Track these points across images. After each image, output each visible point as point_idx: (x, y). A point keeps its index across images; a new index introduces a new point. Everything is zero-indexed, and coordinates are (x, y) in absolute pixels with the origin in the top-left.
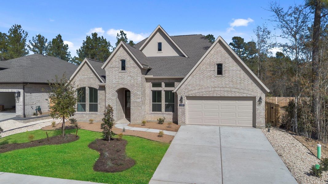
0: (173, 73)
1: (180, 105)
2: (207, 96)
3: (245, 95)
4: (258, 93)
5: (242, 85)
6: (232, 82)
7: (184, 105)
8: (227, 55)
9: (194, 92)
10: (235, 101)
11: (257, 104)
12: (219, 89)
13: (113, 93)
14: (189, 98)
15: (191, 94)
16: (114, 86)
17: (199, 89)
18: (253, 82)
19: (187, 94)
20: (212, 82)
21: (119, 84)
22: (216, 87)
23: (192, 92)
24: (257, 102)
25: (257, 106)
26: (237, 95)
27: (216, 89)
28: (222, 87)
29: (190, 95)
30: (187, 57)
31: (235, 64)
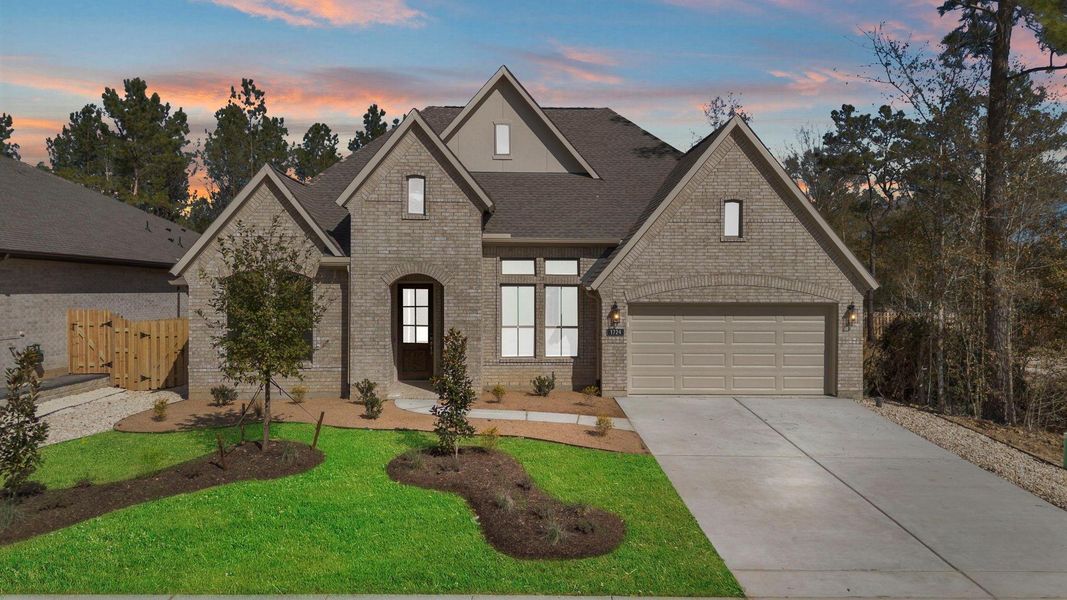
0: (574, 227)
1: (609, 333)
2: (696, 300)
3: (807, 299)
4: (845, 293)
5: (800, 267)
6: (771, 257)
7: (622, 331)
8: (756, 174)
9: (655, 288)
10: (774, 317)
11: (840, 325)
12: (732, 280)
13: (379, 294)
14: (637, 309)
15: (644, 295)
16: (383, 268)
17: (671, 280)
18: (830, 260)
19: (631, 297)
20: (710, 257)
21: (401, 259)
22: (722, 274)
23: (647, 290)
24: (840, 318)
25: (840, 331)
26: (786, 298)
27: (724, 280)
28: (740, 274)
29: (641, 300)
30: (595, 176)
31: (779, 202)
